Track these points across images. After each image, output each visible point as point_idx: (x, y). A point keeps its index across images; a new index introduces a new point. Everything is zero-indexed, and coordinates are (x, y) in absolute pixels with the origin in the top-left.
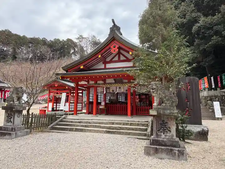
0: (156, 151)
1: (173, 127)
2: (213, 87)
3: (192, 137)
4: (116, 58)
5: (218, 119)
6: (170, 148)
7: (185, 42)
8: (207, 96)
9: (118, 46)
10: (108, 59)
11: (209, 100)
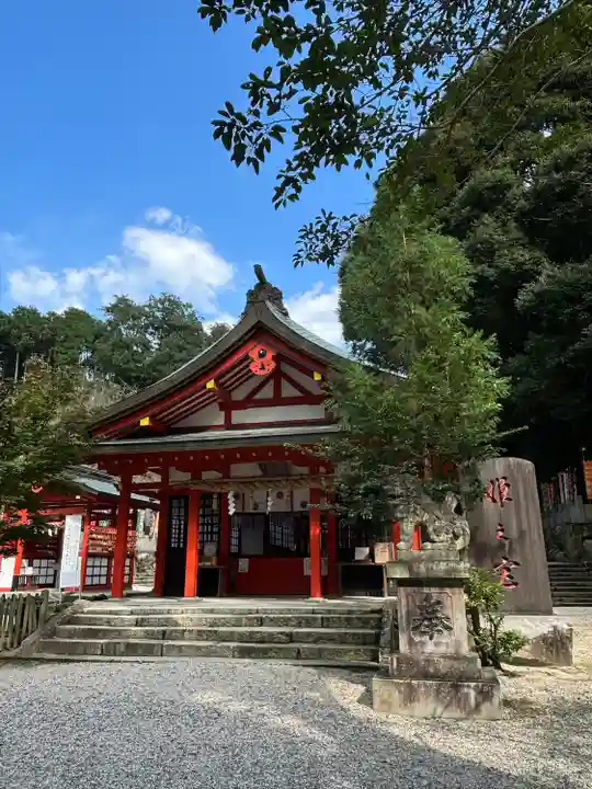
0: (411, 694)
1: (458, 613)
4: (267, 392)
7: (485, 349)
8: (581, 524)
9: (275, 353)
10: (239, 395)
11: (588, 538)
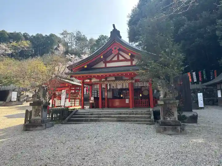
0: (165, 130)
1: (175, 112)
2: (195, 81)
3: (186, 121)
4: (116, 59)
5: (201, 108)
6: (174, 127)
9: (118, 48)
10: (108, 59)
11: (192, 93)
